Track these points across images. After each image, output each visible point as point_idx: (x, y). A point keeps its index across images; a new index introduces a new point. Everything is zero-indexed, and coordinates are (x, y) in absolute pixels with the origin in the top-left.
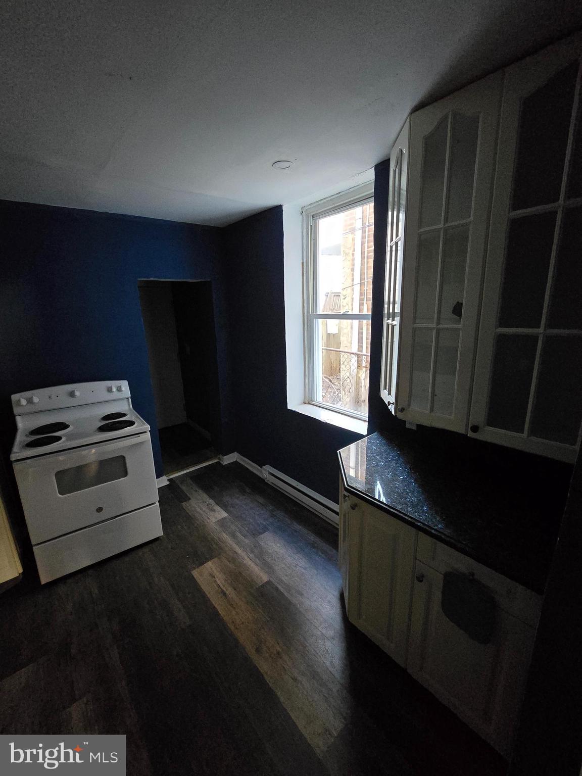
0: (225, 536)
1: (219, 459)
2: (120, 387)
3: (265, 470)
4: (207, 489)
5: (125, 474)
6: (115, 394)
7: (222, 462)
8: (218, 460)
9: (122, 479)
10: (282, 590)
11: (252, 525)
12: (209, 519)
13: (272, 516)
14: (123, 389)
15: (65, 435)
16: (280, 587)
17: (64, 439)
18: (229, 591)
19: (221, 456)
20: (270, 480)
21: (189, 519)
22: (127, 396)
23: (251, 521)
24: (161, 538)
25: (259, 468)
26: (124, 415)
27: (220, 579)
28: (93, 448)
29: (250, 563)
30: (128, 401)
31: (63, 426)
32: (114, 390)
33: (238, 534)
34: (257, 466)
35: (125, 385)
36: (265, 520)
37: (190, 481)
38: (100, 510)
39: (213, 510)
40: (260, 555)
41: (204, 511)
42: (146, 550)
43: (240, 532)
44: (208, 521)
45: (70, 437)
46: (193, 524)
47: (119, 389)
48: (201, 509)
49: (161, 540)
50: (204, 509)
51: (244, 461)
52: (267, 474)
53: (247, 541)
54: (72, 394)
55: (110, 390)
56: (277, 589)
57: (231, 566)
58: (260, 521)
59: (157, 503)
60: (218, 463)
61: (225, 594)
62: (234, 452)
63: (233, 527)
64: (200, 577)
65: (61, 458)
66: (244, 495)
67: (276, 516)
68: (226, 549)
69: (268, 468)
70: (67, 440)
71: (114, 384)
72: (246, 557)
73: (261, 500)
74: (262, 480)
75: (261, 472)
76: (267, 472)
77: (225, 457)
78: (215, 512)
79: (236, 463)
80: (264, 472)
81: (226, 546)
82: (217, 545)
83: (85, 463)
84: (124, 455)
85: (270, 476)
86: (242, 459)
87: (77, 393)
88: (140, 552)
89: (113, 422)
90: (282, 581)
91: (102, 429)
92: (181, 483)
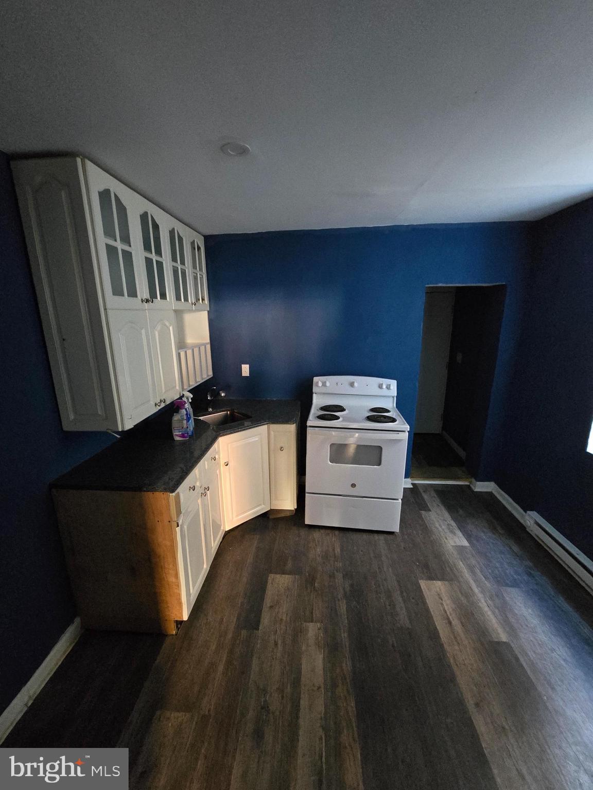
0: (461, 565)
1: (471, 482)
2: (390, 385)
3: (529, 515)
4: (451, 508)
5: (379, 464)
6: (384, 391)
7: (473, 488)
8: (468, 484)
9: (376, 467)
10: (524, 664)
11: (499, 571)
12: (447, 539)
13: (530, 574)
14: (392, 387)
15: (342, 416)
16: (522, 660)
17: (341, 419)
18: (455, 622)
19: (473, 480)
20: (535, 531)
21: (426, 530)
22: (393, 395)
23: (498, 565)
24: (396, 534)
25: (522, 511)
26: (388, 411)
27: (448, 605)
28: (357, 432)
29: (486, 609)
30: (394, 399)
31: (341, 409)
32: (384, 387)
33: (478, 571)
34: (519, 508)
35: (393, 384)
36: (516, 572)
37: (433, 494)
38: (353, 485)
39: (454, 534)
40: (503, 609)
41: (443, 529)
42: (382, 537)
43: (481, 572)
44: (446, 541)
45: (346, 419)
46: (430, 538)
47: (388, 387)
48: (440, 525)
49: (395, 535)
50: (443, 527)
51: (501, 495)
52: (532, 522)
53: (488, 584)
54: (352, 385)
55: (380, 386)
56: (517, 659)
57: (464, 601)
58: (510, 571)
59: (400, 501)
60: (469, 487)
61: (450, 623)
62: (492, 481)
63: (474, 562)
64: (427, 591)
65: (333, 433)
66: (494, 533)
67: (533, 577)
68: (461, 579)
69: (534, 515)
70: (343, 421)
71: (385, 382)
72: (483, 601)
73: (516, 548)
74: (523, 528)
75: (523, 516)
76: (531, 520)
77: (478, 483)
78: (455, 535)
79: (490, 494)
80: (527, 517)
81: (462, 577)
82: (451, 570)
83: (347, 443)
84: (382, 446)
85: (535, 526)
86: (499, 493)
87: (356, 384)
88: (376, 536)
89: (378, 415)
90: (527, 655)
91: (369, 419)
92: (424, 492)
